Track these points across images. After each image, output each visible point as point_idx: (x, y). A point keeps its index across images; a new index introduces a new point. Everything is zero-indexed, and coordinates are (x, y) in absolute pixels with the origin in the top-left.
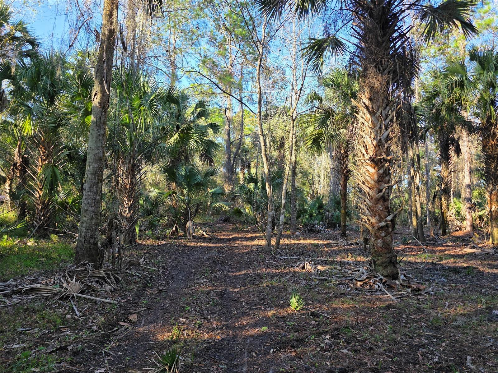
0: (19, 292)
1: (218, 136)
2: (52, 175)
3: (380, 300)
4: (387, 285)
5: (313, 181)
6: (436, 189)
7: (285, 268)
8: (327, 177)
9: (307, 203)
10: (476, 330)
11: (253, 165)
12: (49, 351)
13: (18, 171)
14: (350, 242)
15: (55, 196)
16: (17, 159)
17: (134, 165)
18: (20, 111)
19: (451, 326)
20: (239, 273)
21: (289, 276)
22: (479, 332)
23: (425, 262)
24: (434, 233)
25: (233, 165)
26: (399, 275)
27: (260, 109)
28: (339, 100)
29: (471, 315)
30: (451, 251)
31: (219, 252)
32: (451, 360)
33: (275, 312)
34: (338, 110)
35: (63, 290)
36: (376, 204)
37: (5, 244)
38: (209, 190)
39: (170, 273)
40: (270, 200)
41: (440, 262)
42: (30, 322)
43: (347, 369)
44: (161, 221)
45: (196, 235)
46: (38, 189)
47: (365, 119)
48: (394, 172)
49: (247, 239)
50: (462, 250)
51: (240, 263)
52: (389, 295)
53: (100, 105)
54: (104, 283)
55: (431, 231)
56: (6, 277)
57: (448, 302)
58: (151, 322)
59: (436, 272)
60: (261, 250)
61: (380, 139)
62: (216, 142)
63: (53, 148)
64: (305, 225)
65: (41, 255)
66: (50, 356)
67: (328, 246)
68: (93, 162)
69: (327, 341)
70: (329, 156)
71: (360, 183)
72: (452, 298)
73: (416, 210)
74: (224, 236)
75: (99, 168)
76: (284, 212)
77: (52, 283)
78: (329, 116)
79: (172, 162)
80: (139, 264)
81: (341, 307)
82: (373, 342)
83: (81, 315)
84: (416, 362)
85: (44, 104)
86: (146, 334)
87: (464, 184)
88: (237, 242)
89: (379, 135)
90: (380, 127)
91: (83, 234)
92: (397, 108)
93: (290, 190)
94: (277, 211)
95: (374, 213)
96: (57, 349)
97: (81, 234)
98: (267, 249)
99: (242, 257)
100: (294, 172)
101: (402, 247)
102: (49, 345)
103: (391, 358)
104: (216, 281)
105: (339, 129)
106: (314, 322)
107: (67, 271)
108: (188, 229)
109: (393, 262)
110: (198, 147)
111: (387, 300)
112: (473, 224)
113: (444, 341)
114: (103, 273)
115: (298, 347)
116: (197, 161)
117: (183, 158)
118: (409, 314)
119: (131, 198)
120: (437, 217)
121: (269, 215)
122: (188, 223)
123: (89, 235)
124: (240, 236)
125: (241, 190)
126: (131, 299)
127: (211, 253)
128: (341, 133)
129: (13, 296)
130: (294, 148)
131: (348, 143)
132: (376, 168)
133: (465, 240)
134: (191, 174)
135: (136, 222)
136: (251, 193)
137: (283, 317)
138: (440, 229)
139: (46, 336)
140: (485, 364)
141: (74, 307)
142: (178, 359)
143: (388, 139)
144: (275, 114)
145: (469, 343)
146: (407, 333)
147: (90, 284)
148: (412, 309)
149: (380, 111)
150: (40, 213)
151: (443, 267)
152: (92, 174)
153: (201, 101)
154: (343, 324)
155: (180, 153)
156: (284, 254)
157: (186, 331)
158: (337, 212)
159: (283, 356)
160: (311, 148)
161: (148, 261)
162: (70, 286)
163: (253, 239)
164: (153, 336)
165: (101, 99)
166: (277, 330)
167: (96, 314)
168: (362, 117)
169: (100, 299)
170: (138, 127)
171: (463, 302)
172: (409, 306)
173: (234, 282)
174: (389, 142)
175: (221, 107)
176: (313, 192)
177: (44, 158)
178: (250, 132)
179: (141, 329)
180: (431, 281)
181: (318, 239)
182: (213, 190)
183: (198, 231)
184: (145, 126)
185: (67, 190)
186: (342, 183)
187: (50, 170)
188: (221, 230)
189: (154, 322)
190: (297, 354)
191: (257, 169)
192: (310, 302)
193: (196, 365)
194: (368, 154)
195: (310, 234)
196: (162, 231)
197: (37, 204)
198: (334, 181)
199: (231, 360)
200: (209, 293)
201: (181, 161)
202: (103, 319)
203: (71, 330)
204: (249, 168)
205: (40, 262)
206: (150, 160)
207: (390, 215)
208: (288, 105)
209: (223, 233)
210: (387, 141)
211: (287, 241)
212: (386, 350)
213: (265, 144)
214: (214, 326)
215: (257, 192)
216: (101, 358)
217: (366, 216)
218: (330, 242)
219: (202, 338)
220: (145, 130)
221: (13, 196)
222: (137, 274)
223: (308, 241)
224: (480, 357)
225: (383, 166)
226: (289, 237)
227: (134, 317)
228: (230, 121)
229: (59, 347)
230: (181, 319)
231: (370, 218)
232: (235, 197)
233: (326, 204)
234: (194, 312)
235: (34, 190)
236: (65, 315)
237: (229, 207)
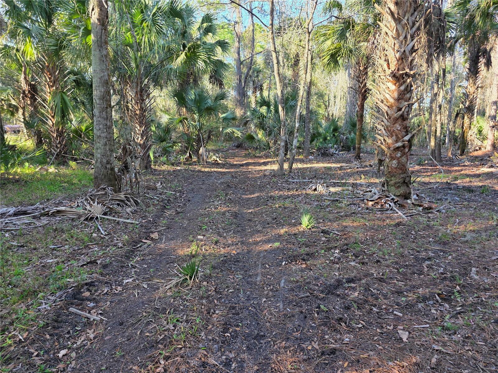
0: (46, 215)
1: (227, 55)
2: (61, 102)
3: (390, 218)
4: (398, 204)
5: (329, 103)
6: (459, 107)
7: (297, 190)
8: (343, 98)
9: (321, 126)
10: (484, 245)
11: (265, 86)
12: (80, 265)
13: (28, 99)
14: (364, 164)
15: (68, 123)
16: (25, 87)
17: (142, 90)
18: (19, 33)
19: (459, 241)
20: (253, 196)
21: (301, 198)
22: (487, 247)
23: (439, 182)
24: (452, 154)
25: (244, 87)
26: (412, 195)
27: (272, 21)
28: (361, 7)
29: (481, 231)
30: (468, 171)
31: (233, 177)
32: (456, 272)
33: (287, 230)
34: (358, 19)
35: (86, 212)
36: (394, 124)
37: (27, 171)
38: (220, 114)
39: (186, 196)
40: (283, 123)
41: (455, 182)
42: (60, 241)
43: (354, 279)
44: (174, 147)
45: (210, 160)
46: (50, 117)
47: (389, 27)
48: (416, 88)
49: (260, 164)
50: (479, 170)
51: (253, 186)
52: (400, 213)
53: (99, 22)
54: (124, 205)
55: (449, 152)
56: (33, 201)
57: (459, 220)
58: (171, 239)
59: (449, 192)
60: (274, 174)
61: (404, 51)
62: (225, 62)
63: (59, 73)
64: (319, 149)
65: (62, 181)
66: (82, 268)
67: (341, 168)
68: (99, 86)
69: (336, 255)
70: (347, 74)
71: (378, 102)
72: (463, 215)
73: (436, 130)
74: (237, 161)
75: (106, 92)
76: (297, 136)
77: (76, 205)
78: (348, 27)
79: (181, 85)
80: (156, 188)
81: (351, 225)
82: (381, 256)
83: (107, 234)
84: (421, 273)
85: (42, 24)
86: (168, 250)
87: (490, 101)
88: (250, 167)
89: (403, 46)
90: (406, 37)
91: (99, 160)
92: (426, 13)
93: (304, 113)
94: (290, 135)
95: (391, 133)
96: (88, 263)
97: (97, 160)
98: (279, 173)
99: (255, 181)
100: (309, 93)
101: (417, 167)
102: (80, 259)
103: (397, 269)
104: (230, 203)
105: (359, 42)
106: (325, 238)
107: (88, 195)
108: (201, 155)
109: (406, 183)
110: (207, 67)
111: (398, 218)
112: (494, 143)
113: (450, 255)
114: (122, 196)
115: (308, 260)
116: (206, 84)
117: (191, 81)
118: (419, 231)
119: (143, 124)
120: (457, 137)
121: (282, 139)
122: (201, 149)
123: (105, 161)
124: (253, 161)
125: (253, 114)
126: (152, 220)
127: (225, 178)
128: (361, 47)
129: (41, 218)
130: (309, 66)
131: (368, 58)
132: (397, 84)
133: (483, 160)
134: (201, 99)
135: (149, 148)
136: (263, 117)
137: (295, 234)
138: (458, 149)
139: (76, 252)
140: (489, 274)
141: (99, 227)
142: (197, 270)
143: (413, 50)
144: (289, 27)
145: (475, 257)
146: (415, 248)
147: (111, 207)
148: (421, 226)
149: (406, 18)
150: (56, 141)
151: (458, 186)
152: (100, 99)
153: (208, 14)
154: (352, 240)
155: (188, 76)
156: (297, 178)
157: (204, 247)
158: (353, 135)
159: (294, 268)
160: (328, 65)
161: (164, 185)
162: (93, 209)
163: (265, 164)
164: (174, 252)
165: (100, 14)
166: (289, 246)
167: (120, 233)
168: (386, 26)
169: (122, 220)
170: (142, 47)
171: (474, 219)
172: (420, 223)
173: (247, 203)
174: (414, 54)
175: (229, 21)
176: (328, 115)
177: (51, 84)
178: (262, 50)
179: (162, 246)
180: (444, 200)
181: (331, 163)
182: (224, 115)
183: (211, 157)
184: (149, 46)
185: (79, 117)
186: (359, 103)
187: (59, 96)
188: (234, 156)
189: (174, 239)
190: (307, 266)
191: (269, 91)
192: (321, 221)
193: (215, 275)
194: (389, 69)
195: (324, 158)
196: (176, 157)
197: (52, 131)
198: (351, 101)
199: (246, 271)
200: (224, 214)
201: (189, 84)
202: (127, 237)
203: (99, 247)
204: (261, 90)
205: (63, 187)
206: (157, 83)
207: (408, 134)
208: (304, 15)
209: (236, 159)
210: (412, 54)
211: (300, 166)
212: (392, 263)
213: (278, 63)
214: (230, 242)
215: (270, 116)
216: (128, 270)
217: (383, 137)
218: (344, 164)
219: (219, 253)
220: (150, 50)
221: (28, 125)
222: (155, 197)
223: (321, 165)
224: (485, 268)
225: (404, 82)
226: (302, 161)
227: (155, 236)
228: (239, 38)
229: (89, 261)
230: (199, 237)
231: (386, 139)
232: (247, 121)
233: (341, 127)
234: (211, 230)
235: (47, 118)
236: (92, 233)
237: (241, 133)
